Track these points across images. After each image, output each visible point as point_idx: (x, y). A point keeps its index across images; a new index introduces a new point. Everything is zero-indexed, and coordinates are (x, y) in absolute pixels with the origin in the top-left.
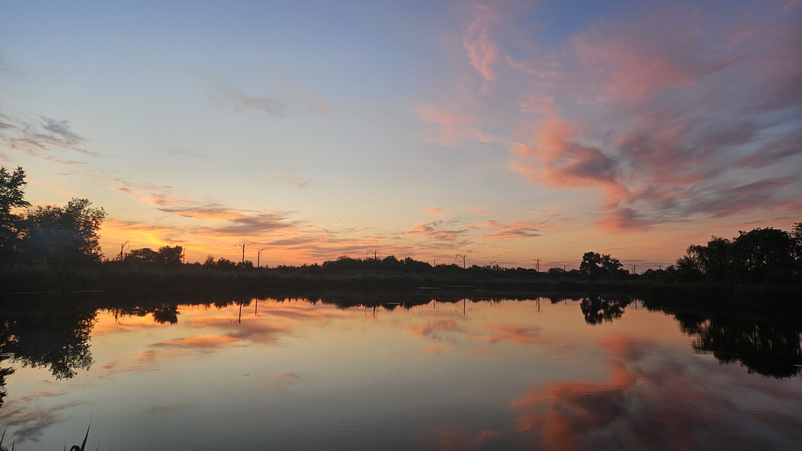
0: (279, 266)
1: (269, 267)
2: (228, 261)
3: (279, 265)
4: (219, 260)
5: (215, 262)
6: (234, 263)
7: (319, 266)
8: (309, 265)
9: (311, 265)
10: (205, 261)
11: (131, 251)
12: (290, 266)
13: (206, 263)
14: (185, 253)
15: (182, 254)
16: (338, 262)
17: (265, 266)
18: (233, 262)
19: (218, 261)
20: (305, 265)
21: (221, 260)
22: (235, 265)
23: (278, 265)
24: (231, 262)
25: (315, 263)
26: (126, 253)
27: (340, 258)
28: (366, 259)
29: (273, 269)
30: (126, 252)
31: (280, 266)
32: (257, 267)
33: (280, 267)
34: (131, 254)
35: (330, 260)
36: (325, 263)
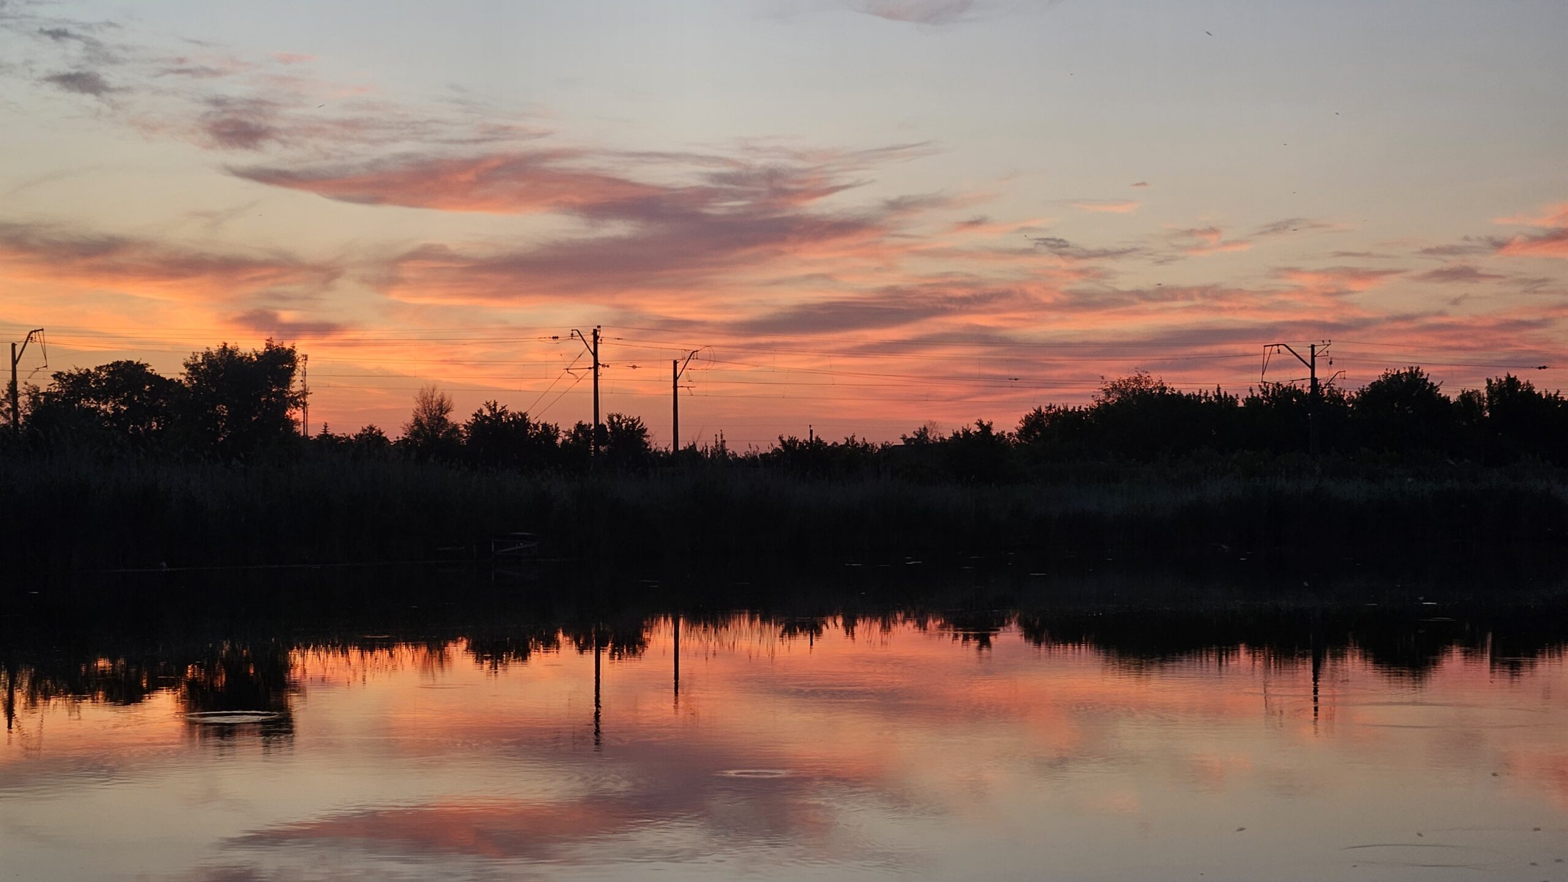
0: (783, 442)
1: (730, 448)
2: (521, 422)
3: (786, 439)
4: (476, 415)
5: (455, 428)
6: (548, 433)
7: (1001, 436)
8: (948, 435)
9: (957, 435)
10: (410, 419)
11: (58, 376)
12: (842, 442)
13: (415, 434)
14: (309, 381)
15: (296, 386)
16: (1103, 412)
17: (711, 444)
18: (545, 426)
19: (470, 418)
20: (923, 434)
21: (487, 413)
22: (559, 441)
23: (780, 438)
24: (536, 427)
25: (980, 424)
26: (36, 389)
27: (1114, 388)
28: (1257, 393)
29: (754, 458)
30: (31, 382)
31: (793, 441)
32: (671, 449)
33: (790, 446)
34: (57, 395)
35: (1060, 404)
36: (1034, 423)
